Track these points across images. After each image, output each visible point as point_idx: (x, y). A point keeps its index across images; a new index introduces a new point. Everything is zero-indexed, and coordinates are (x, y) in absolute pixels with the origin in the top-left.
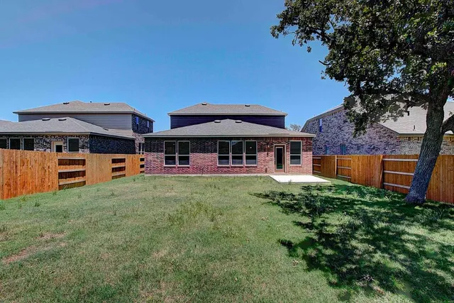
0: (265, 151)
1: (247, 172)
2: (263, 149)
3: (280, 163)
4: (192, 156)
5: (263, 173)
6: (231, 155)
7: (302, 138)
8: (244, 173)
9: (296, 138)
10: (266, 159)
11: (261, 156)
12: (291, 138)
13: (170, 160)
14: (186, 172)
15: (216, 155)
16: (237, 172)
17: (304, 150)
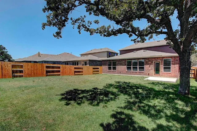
0: (148, 65)
1: (139, 74)
2: (147, 64)
3: (157, 71)
4: (117, 67)
5: (147, 75)
6: (132, 67)
7: (171, 57)
8: (138, 75)
9: (166, 57)
10: (149, 68)
11: (146, 67)
12: (164, 57)
13: (110, 68)
14: (115, 73)
15: (126, 67)
16: (134, 74)
17: (173, 64)
